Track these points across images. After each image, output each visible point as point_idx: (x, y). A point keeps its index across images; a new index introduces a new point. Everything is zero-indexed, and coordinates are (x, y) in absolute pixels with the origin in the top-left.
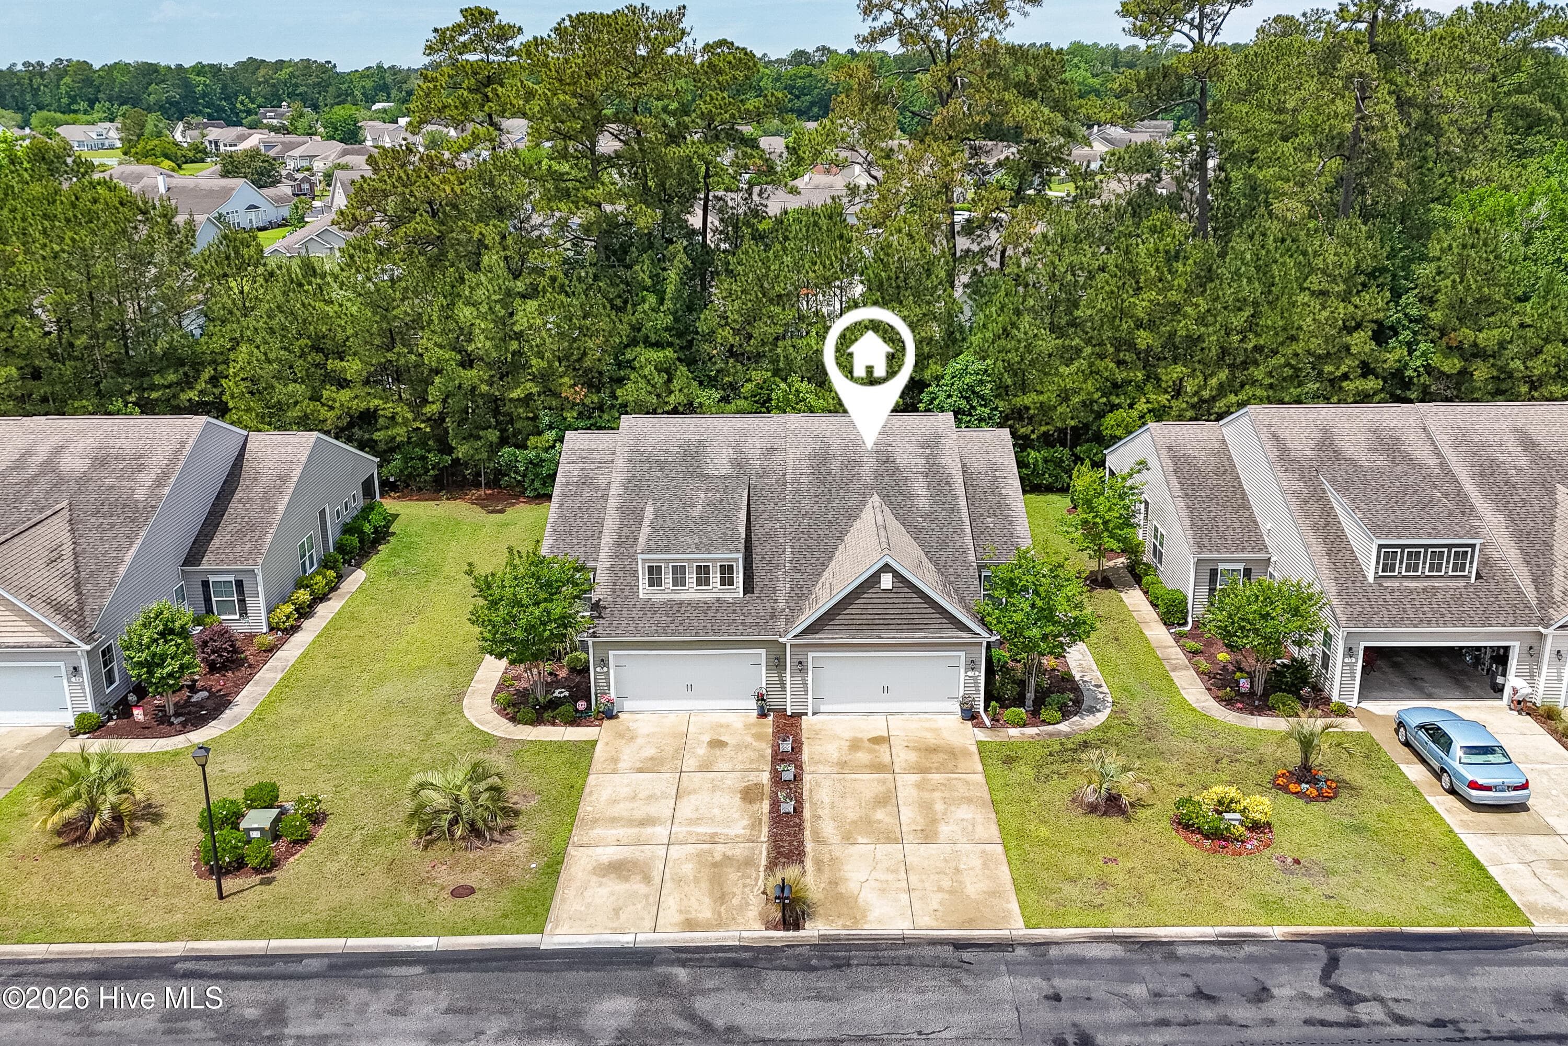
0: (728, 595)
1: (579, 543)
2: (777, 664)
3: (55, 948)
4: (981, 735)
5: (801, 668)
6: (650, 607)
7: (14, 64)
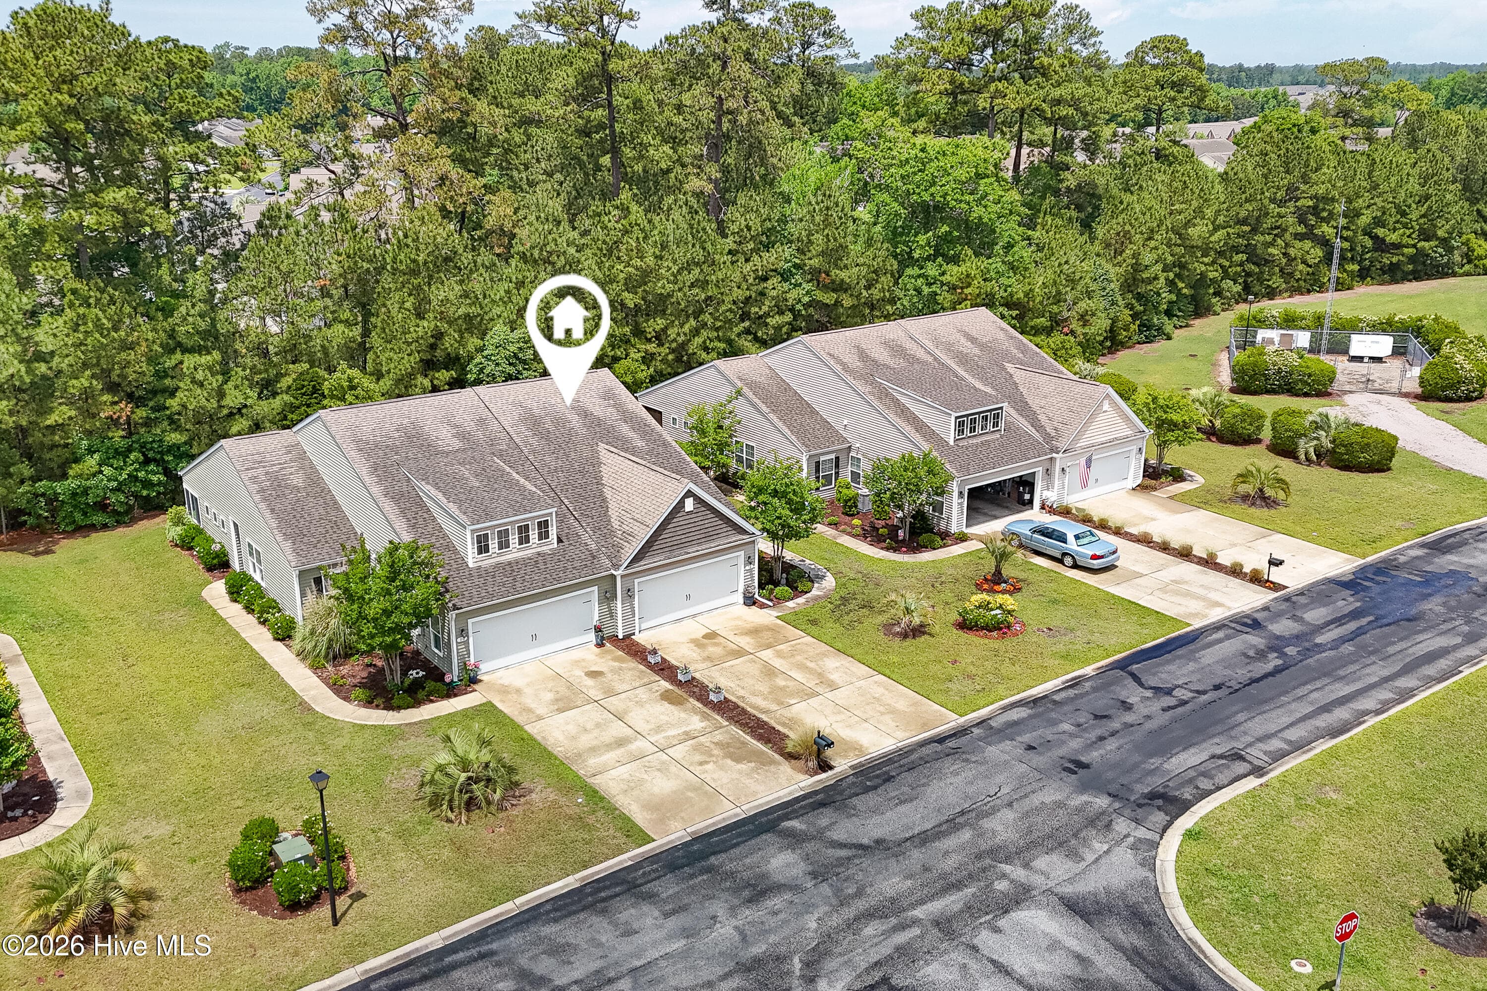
0: (544, 548)
1: (319, 541)
2: (608, 597)
4: (773, 612)
5: (629, 593)
6: (479, 574)
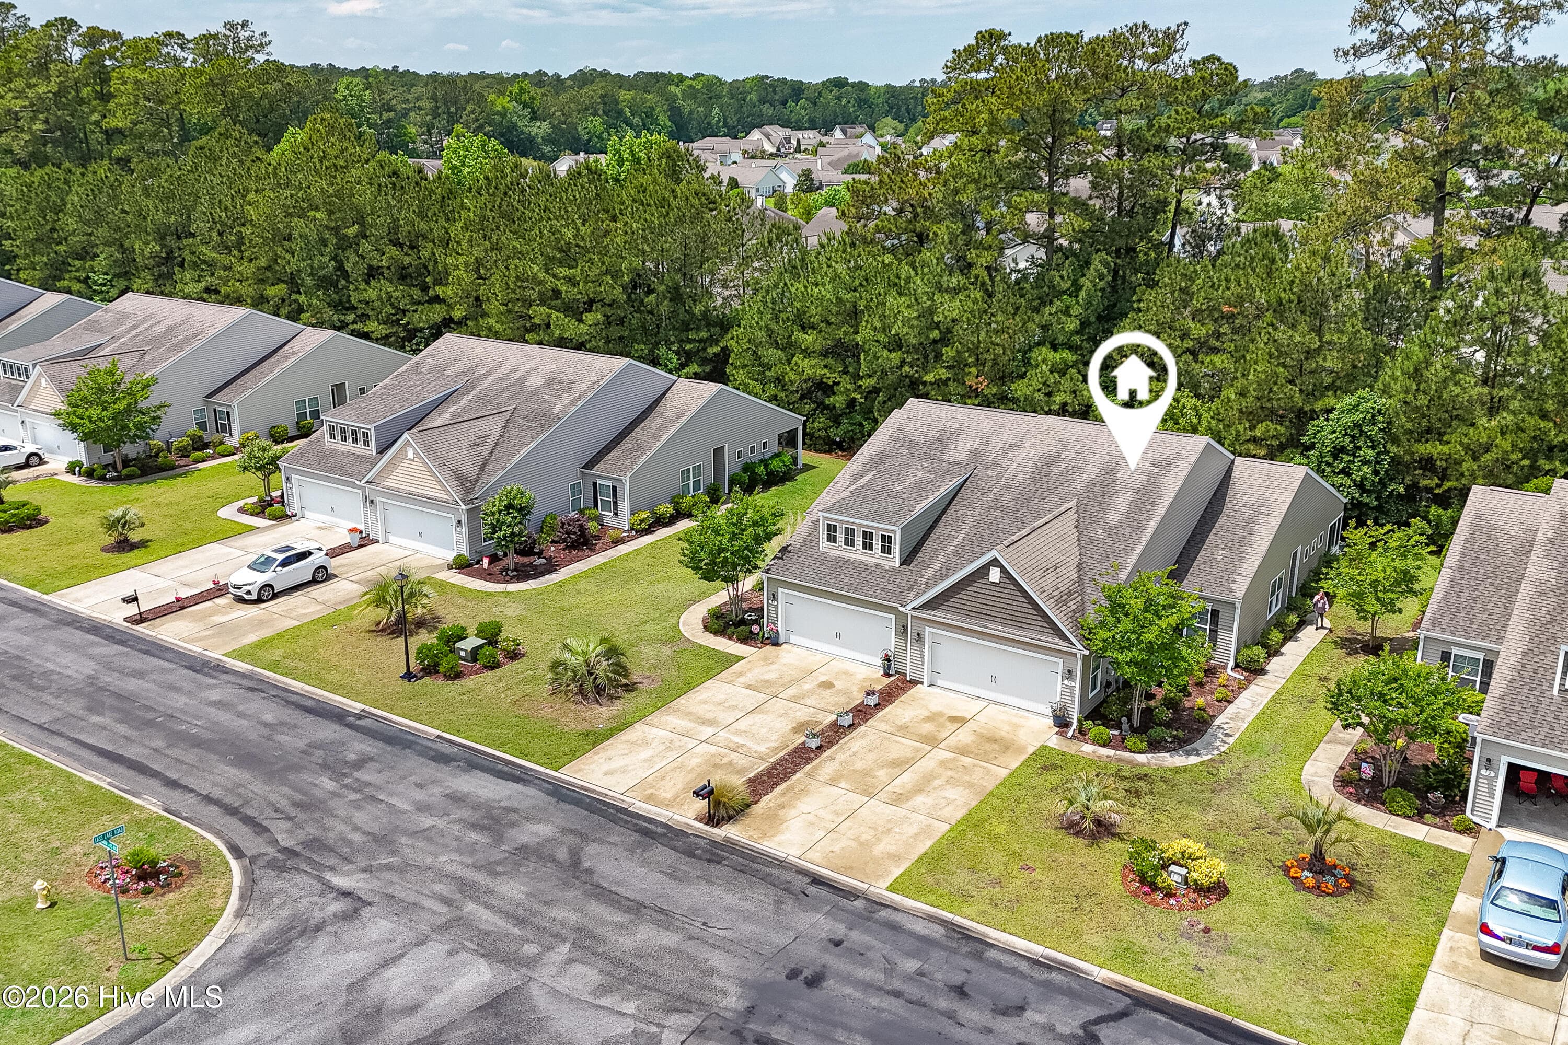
0: (886, 563)
2: (901, 631)
3: (308, 688)
4: (1054, 741)
5: (919, 639)
6: (823, 558)
7: (914, 81)
